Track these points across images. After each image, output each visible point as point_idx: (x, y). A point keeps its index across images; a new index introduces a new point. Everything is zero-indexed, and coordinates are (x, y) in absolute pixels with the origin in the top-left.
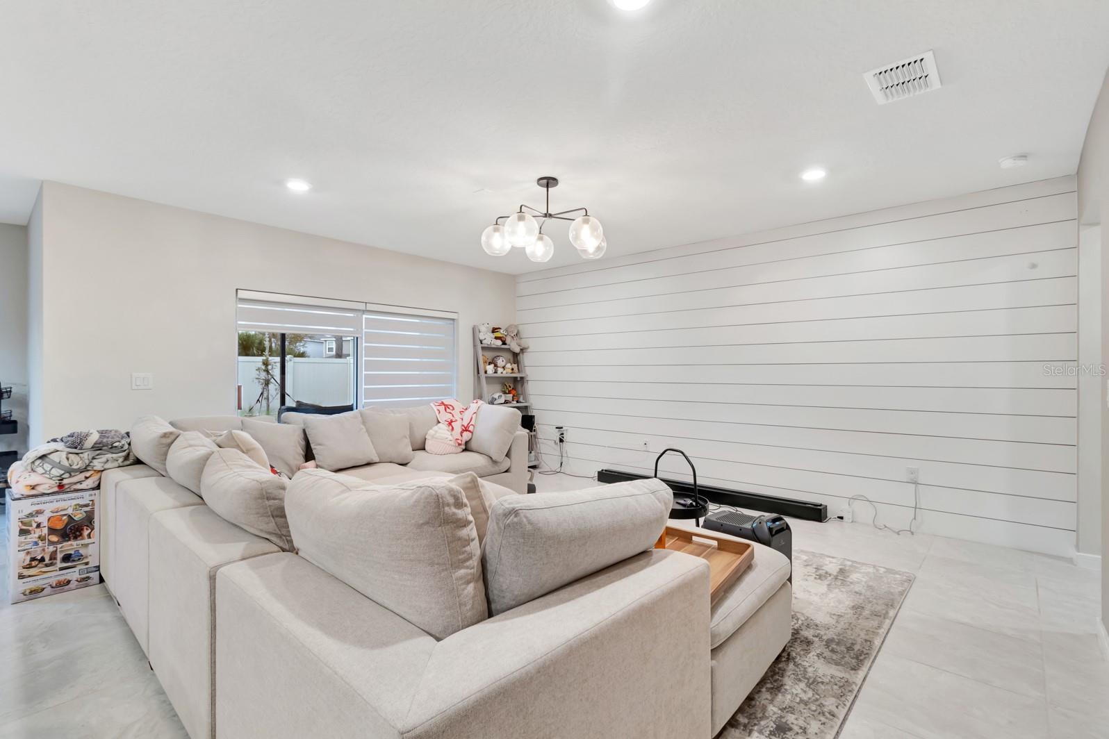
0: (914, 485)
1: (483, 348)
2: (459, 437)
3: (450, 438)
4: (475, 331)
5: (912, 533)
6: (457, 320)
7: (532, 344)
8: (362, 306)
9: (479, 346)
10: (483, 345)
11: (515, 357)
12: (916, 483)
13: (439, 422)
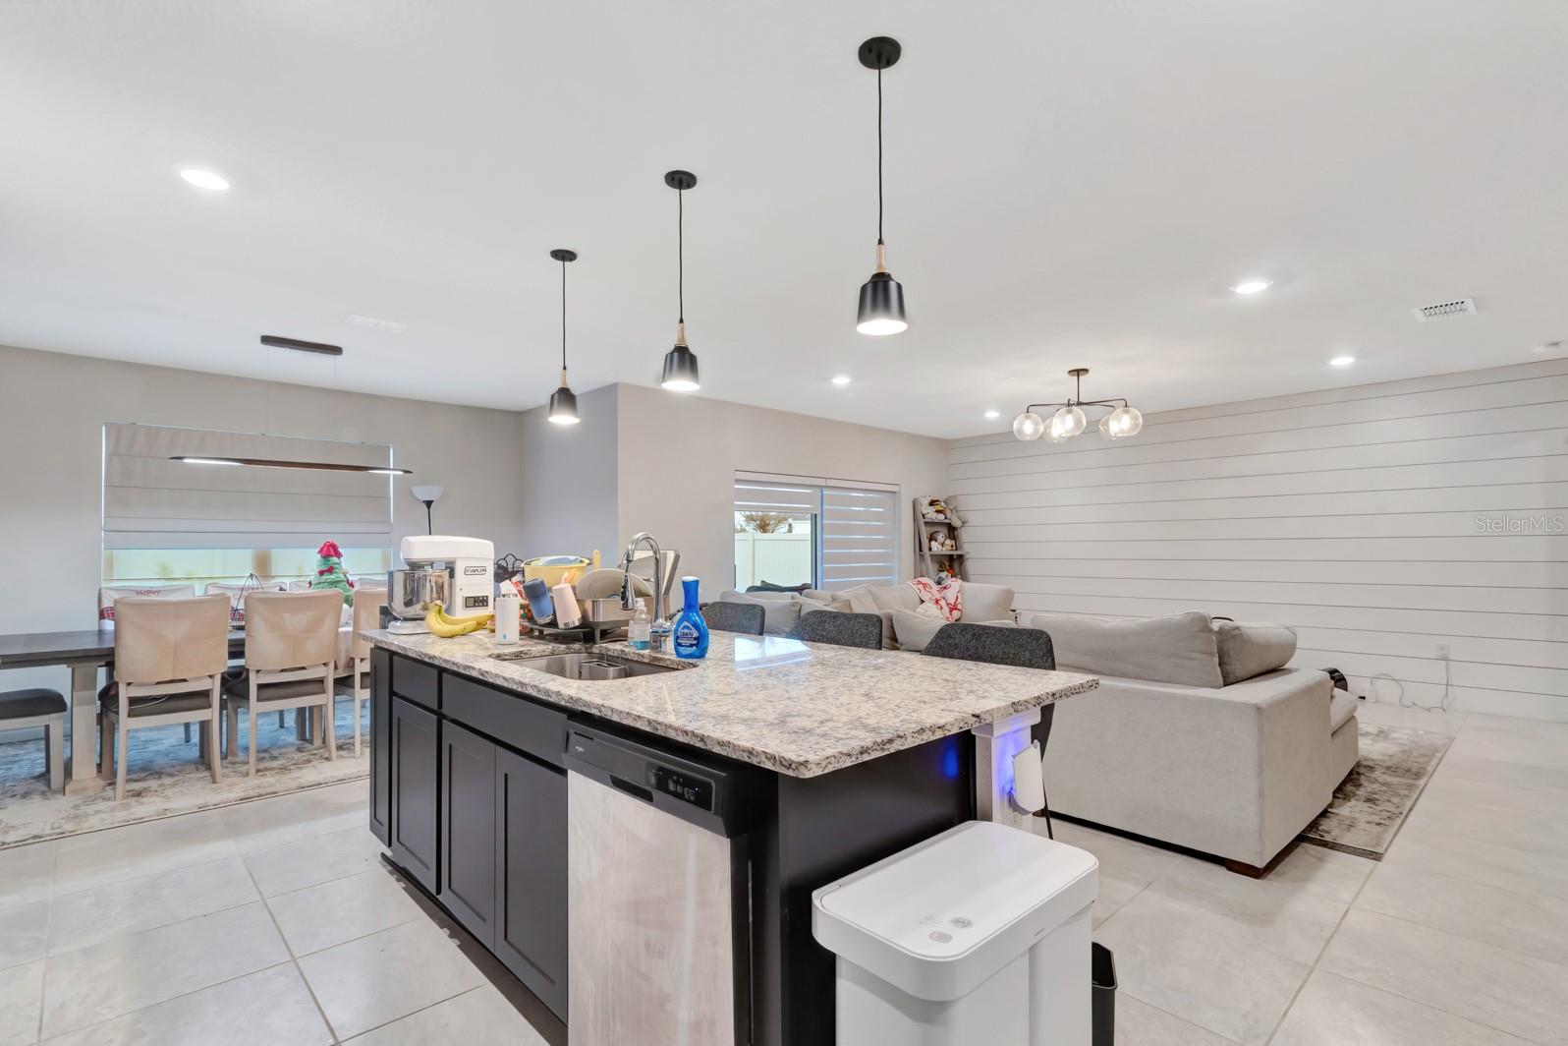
0: (1444, 663)
1: (926, 523)
2: (948, 615)
3: (941, 616)
4: (915, 504)
5: (1444, 710)
6: (899, 492)
7: (972, 517)
8: (821, 482)
9: (922, 521)
10: (926, 520)
11: (952, 531)
12: (1446, 659)
13: (922, 601)
